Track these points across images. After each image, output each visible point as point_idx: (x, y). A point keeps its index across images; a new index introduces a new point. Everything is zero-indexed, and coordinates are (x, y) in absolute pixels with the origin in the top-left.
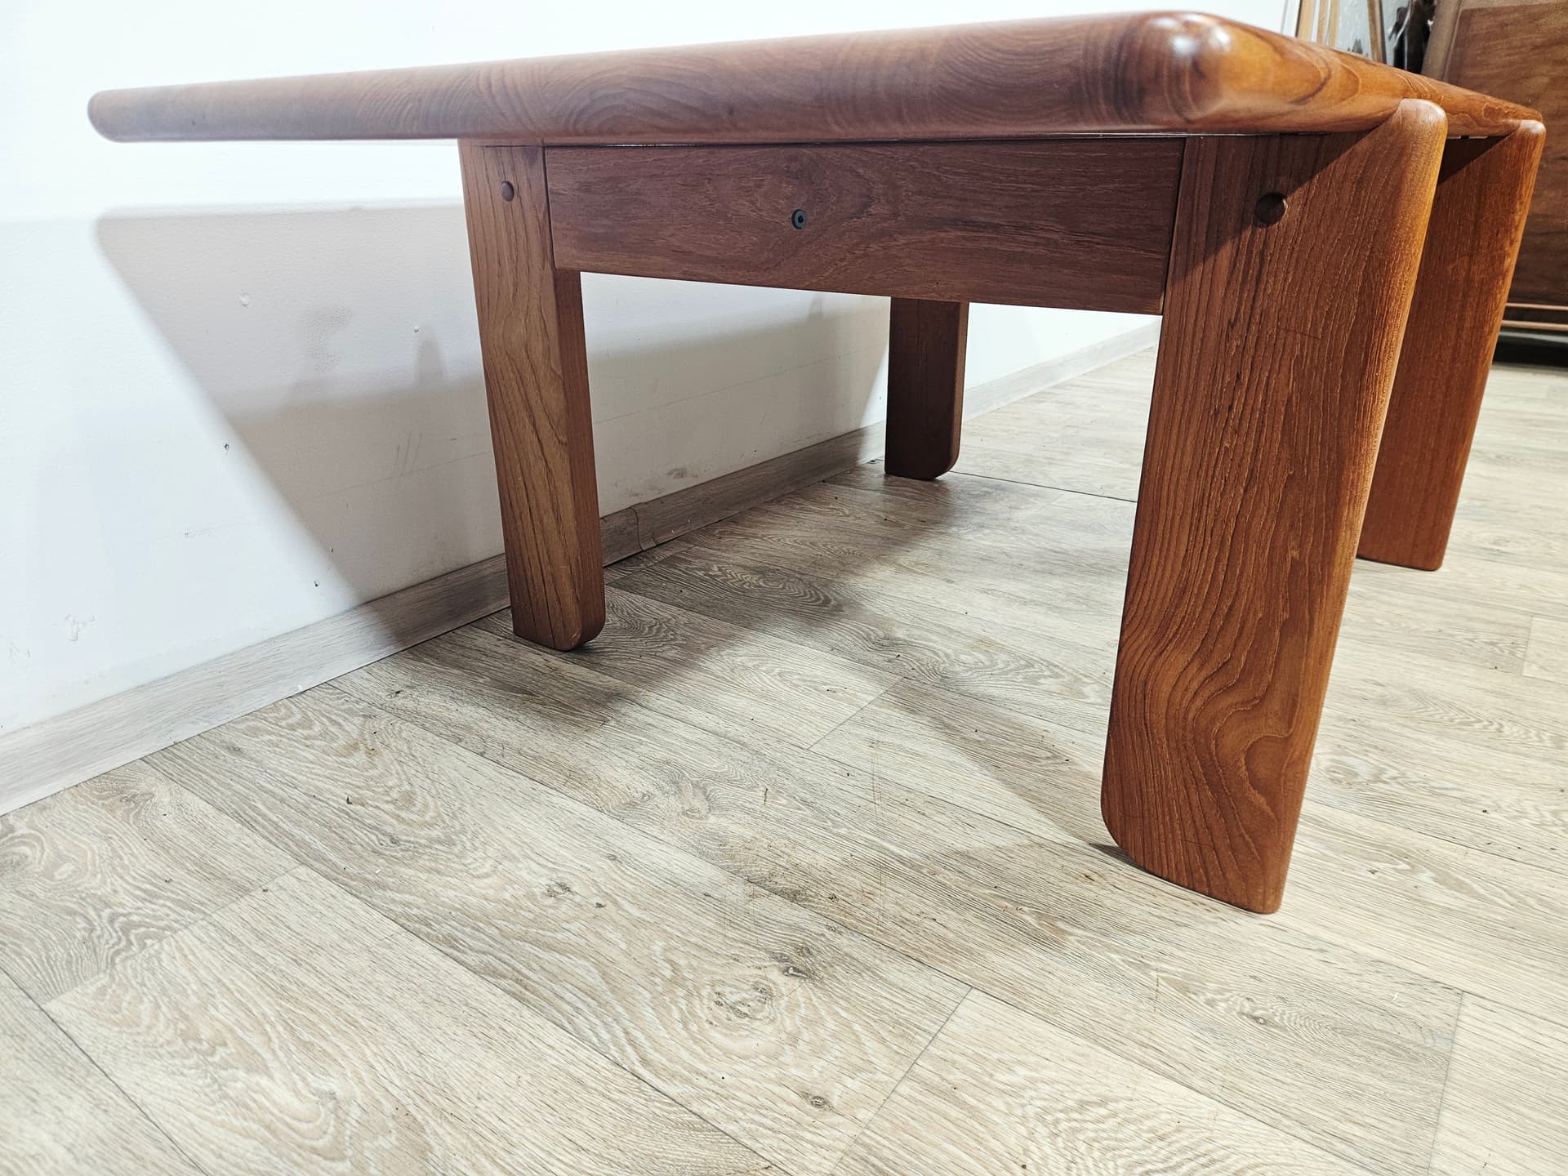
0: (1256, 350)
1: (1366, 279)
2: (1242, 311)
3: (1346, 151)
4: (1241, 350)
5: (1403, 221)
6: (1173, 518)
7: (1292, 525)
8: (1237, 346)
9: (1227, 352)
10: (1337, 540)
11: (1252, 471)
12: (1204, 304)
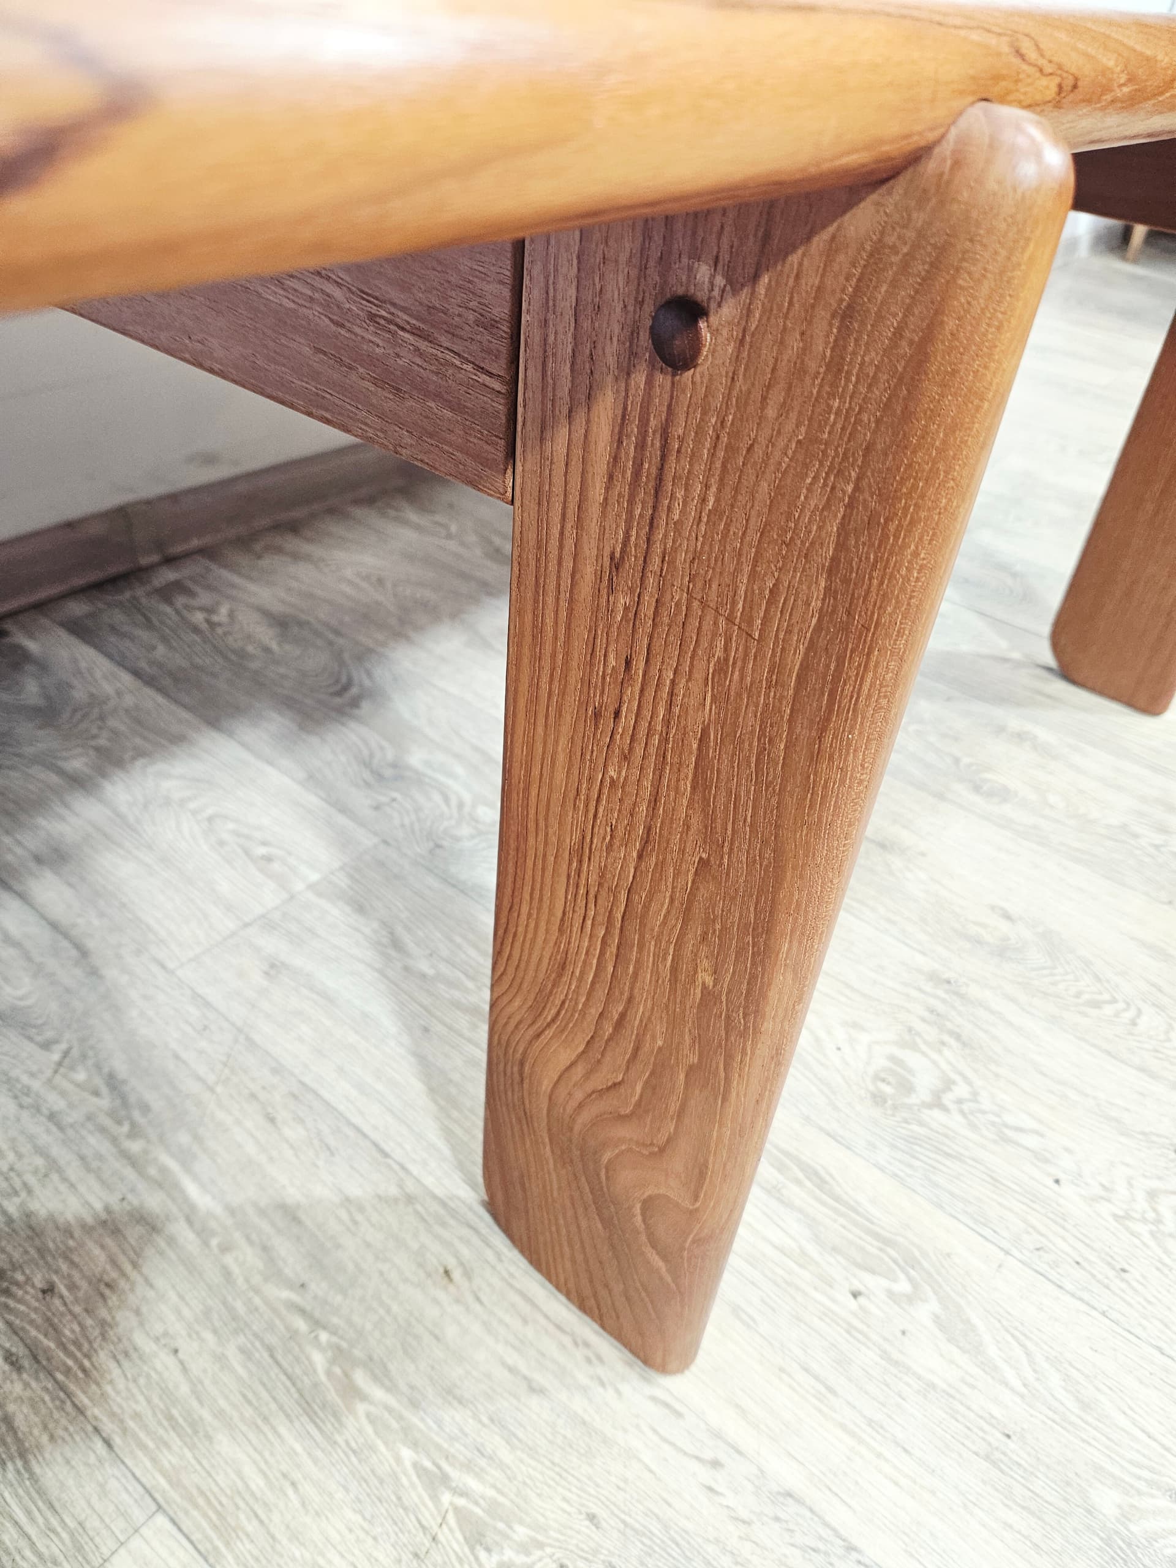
0: (654, 625)
1: (841, 546)
2: (633, 539)
3: (824, 227)
4: (631, 615)
5: (926, 432)
6: (545, 856)
7: (704, 938)
8: (626, 608)
9: (611, 612)
10: (770, 985)
11: (648, 830)
12: (572, 506)
